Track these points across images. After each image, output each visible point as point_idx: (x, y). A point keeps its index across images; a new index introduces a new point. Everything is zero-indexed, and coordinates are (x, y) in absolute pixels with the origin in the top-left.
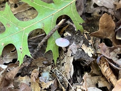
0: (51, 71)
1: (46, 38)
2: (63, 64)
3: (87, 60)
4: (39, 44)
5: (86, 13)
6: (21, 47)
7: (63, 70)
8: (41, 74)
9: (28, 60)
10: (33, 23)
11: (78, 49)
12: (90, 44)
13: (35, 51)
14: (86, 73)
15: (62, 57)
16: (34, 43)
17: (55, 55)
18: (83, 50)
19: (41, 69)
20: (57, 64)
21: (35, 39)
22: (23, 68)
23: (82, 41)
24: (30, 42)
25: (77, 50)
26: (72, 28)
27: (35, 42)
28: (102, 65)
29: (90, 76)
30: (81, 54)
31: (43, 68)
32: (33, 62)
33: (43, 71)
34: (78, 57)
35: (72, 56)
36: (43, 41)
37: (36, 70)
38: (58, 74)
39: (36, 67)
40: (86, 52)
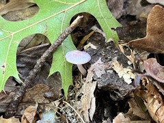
0: (59, 110)
1: (50, 50)
2: (79, 97)
3: (121, 89)
4: (38, 62)
5: (128, 15)
6: (5, 64)
7: (78, 108)
8: (41, 116)
9: (18, 89)
10: (29, 24)
11: (106, 70)
12: (129, 63)
13: (31, 73)
14: (121, 114)
15: (77, 86)
16: (30, 60)
17: (66, 81)
18: (114, 71)
19: (42, 107)
20: (69, 97)
21: (31, 51)
22: (10, 103)
23: (116, 58)
24: (22, 56)
25: (103, 72)
26: (99, 38)
27: (32, 58)
28: (150, 101)
29: (128, 119)
30: (112, 78)
31: (44, 104)
32: (27, 94)
33: (44, 111)
34: (104, 82)
35: (93, 80)
36: (45, 55)
37: (31, 107)
38: (70, 115)
39: (33, 103)
40: (120, 75)
